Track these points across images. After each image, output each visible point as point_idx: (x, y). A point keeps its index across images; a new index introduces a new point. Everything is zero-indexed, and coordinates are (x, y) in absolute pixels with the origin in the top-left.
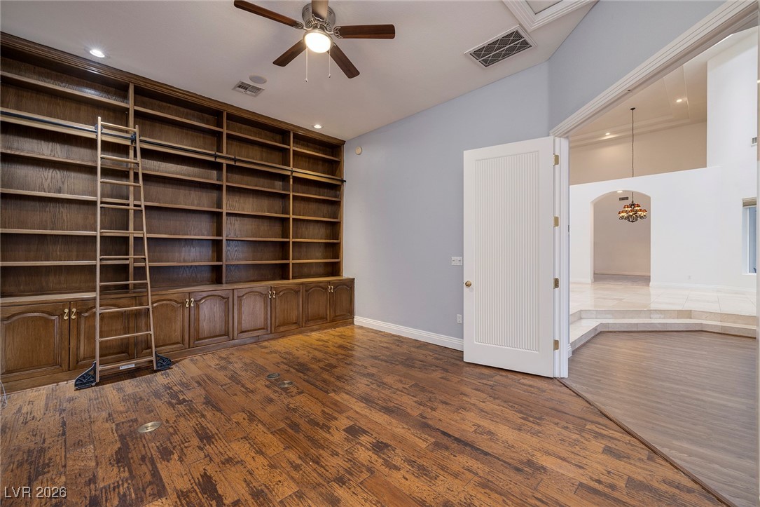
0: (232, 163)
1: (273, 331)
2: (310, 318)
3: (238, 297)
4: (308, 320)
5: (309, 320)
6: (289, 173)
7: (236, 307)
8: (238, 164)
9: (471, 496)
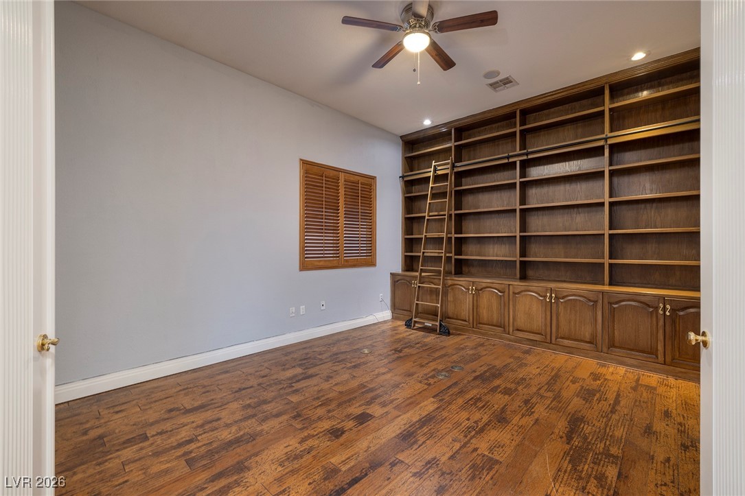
0: (525, 158)
1: (553, 341)
2: (617, 344)
3: (514, 293)
4: (612, 345)
5: (614, 346)
6: (601, 143)
7: (511, 303)
8: (530, 157)
9: (248, 487)
